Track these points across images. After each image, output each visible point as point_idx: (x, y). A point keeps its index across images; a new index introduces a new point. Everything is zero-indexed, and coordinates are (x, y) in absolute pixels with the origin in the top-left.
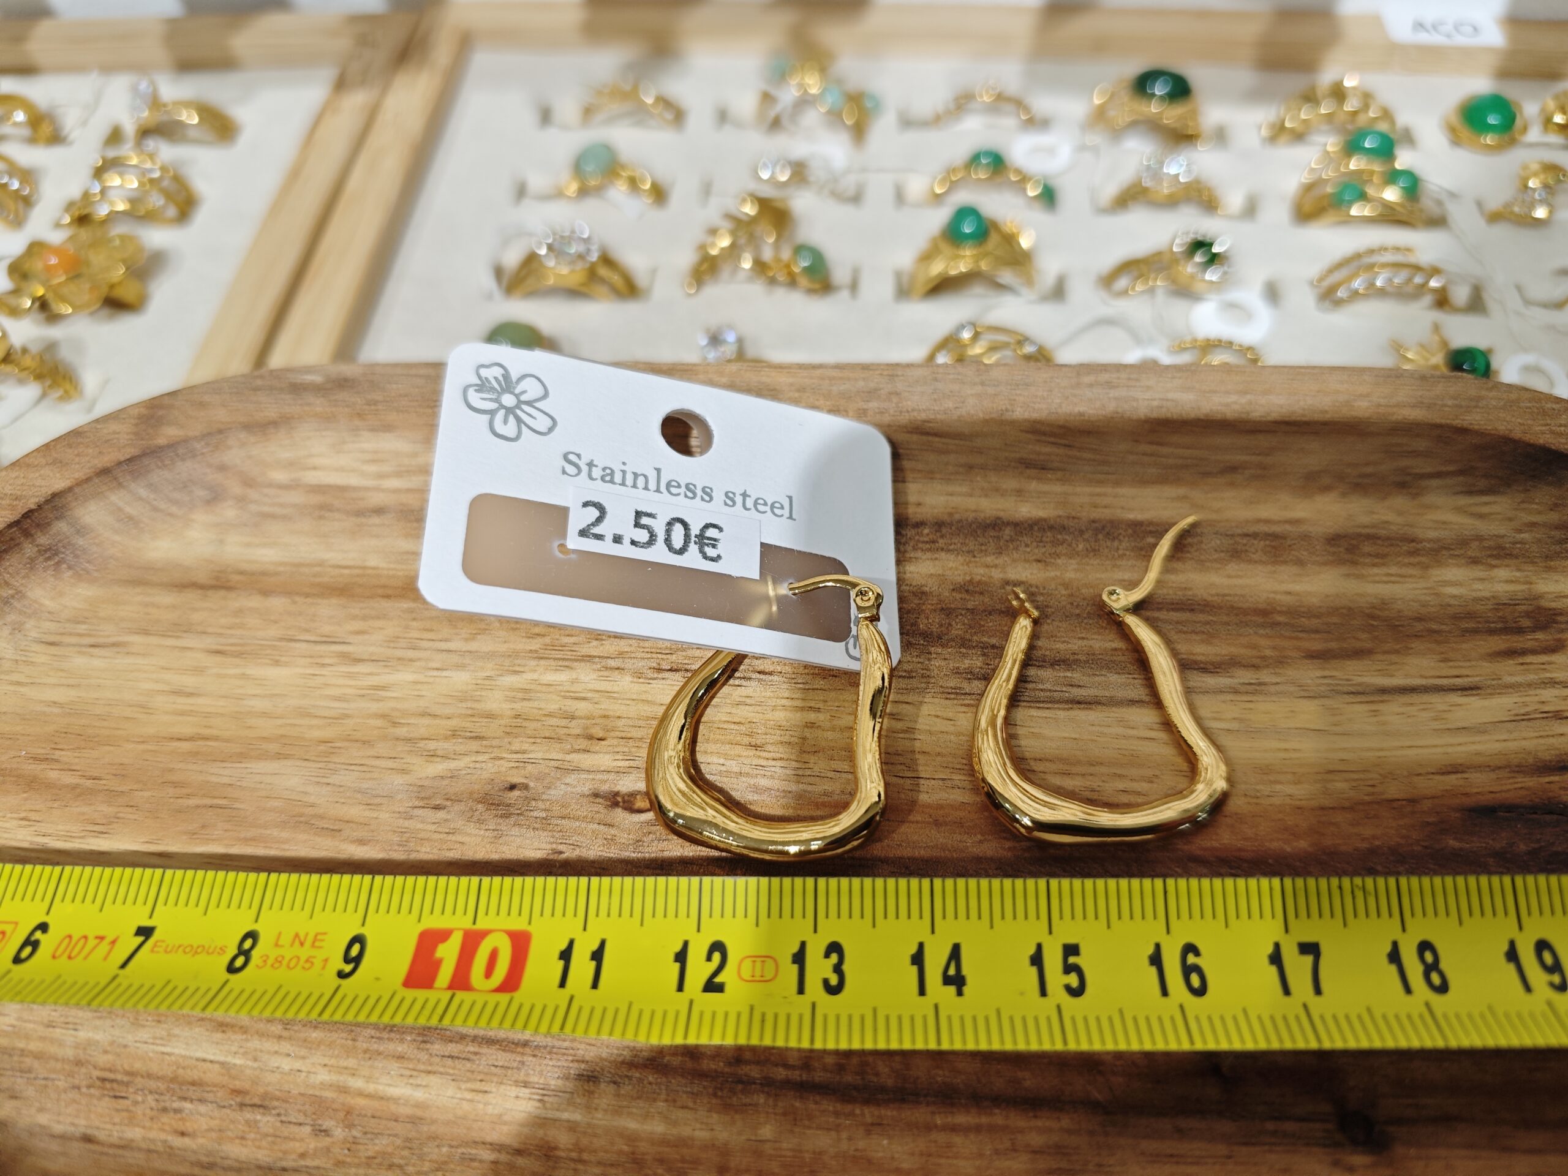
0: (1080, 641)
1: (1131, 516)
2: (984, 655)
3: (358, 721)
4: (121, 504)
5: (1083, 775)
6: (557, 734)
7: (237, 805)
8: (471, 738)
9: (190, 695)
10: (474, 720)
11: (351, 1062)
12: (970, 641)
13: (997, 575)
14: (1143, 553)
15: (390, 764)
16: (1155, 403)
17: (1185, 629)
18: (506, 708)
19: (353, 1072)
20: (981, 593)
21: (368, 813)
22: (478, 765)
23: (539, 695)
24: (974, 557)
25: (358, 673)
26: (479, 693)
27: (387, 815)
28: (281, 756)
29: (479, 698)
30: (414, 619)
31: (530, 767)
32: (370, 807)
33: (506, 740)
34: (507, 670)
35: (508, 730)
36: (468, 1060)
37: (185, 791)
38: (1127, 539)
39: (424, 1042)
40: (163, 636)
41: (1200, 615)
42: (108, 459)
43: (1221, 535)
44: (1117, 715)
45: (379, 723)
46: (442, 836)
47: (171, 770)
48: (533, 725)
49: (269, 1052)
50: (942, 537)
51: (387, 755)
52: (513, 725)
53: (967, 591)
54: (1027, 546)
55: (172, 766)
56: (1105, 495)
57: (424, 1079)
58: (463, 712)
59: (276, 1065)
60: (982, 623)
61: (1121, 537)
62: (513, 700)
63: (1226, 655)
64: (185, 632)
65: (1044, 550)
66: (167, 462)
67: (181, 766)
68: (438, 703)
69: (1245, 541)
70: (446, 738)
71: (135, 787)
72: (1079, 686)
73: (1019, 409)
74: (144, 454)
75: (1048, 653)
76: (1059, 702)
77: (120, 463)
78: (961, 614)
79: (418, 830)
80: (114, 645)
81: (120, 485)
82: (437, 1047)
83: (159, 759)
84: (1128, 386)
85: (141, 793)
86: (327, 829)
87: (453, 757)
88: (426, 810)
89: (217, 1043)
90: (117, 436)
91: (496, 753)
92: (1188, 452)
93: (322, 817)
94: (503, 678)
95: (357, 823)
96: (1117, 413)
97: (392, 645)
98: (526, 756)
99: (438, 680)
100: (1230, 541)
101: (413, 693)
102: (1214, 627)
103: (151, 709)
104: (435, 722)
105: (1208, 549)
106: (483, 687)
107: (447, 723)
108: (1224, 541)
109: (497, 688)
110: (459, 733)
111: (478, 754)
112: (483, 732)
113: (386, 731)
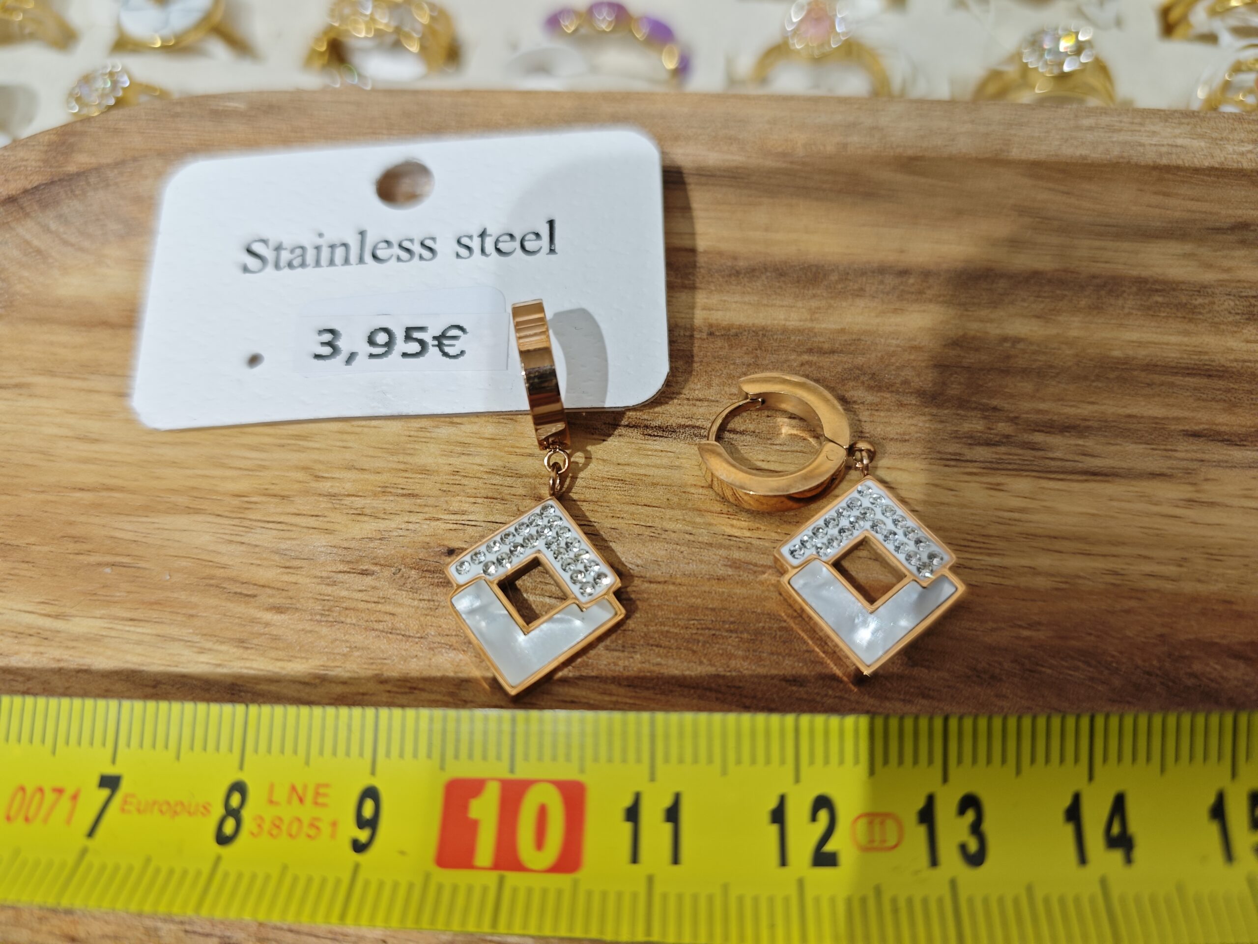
0: (1091, 408)
1: (1135, 273)
2: (985, 418)
3: (277, 473)
4: (28, 237)
5: (1104, 556)
6: (501, 493)
7: (142, 564)
8: (403, 495)
9: (96, 441)
10: (406, 475)
12: (968, 402)
13: (994, 330)
14: (1151, 313)
15: (312, 522)
16: (1164, 149)
17: (1204, 396)
18: (442, 463)
20: (977, 350)
21: (286, 578)
22: (411, 526)
23: (479, 449)
24: (967, 310)
26: (412, 446)
27: (308, 580)
28: (191, 511)
29: (412, 452)
31: (470, 529)
32: (288, 570)
33: (442, 499)
35: (445, 488)
37: (86, 547)
38: (1131, 297)
40: (69, 378)
41: (1220, 382)
42: (14, 187)
43: (1234, 296)
44: (1136, 489)
45: (300, 476)
46: (369, 606)
47: (71, 523)
48: (474, 483)
50: (929, 288)
51: (309, 513)
52: (451, 482)
53: (961, 347)
54: (1024, 300)
55: (73, 519)
56: (1105, 249)
58: (395, 466)
60: (980, 382)
61: (1125, 295)
62: (452, 454)
63: (1251, 427)
64: (93, 373)
65: (1042, 306)
66: (77, 192)
67: (83, 519)
68: (367, 456)
70: (375, 495)
71: (32, 540)
72: (1093, 456)
73: (1015, 150)
74: (52, 183)
75: (1055, 418)
76: (1072, 472)
77: (26, 192)
78: (956, 373)
79: (343, 598)
80: (17, 386)
81: (27, 215)
83: (59, 511)
84: (1132, 131)
85: (38, 548)
86: (241, 594)
87: (383, 516)
88: (352, 575)
90: (24, 163)
91: (432, 512)
93: (234, 580)
95: (274, 588)
96: (1122, 157)
98: (465, 517)
99: (366, 430)
100: (1245, 303)
101: (339, 444)
102: (1235, 395)
103: (53, 455)
104: (362, 476)
105: (1222, 311)
106: (416, 439)
107: (377, 478)
108: (1238, 302)
109: (432, 440)
110: (389, 490)
111: (411, 514)
112: (417, 489)
113: (307, 485)
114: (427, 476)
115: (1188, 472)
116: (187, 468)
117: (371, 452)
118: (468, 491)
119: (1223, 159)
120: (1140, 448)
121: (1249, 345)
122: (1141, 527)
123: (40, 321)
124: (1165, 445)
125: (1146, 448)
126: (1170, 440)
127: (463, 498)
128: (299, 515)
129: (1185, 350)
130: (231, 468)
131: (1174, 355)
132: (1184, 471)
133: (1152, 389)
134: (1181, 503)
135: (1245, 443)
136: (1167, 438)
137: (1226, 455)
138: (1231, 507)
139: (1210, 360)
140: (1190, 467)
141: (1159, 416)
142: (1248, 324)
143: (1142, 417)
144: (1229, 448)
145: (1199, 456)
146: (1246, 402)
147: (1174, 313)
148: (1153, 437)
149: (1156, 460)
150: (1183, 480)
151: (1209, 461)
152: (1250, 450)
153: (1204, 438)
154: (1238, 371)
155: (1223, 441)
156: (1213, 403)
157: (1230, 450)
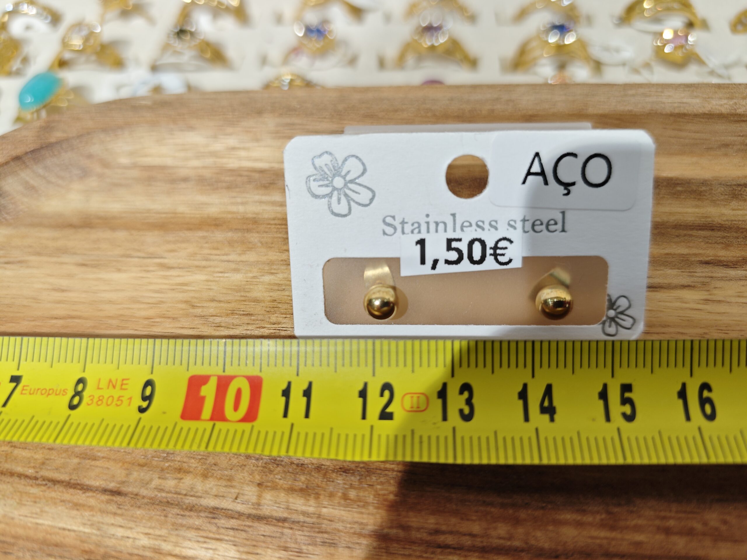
3: (170, 305)
4: (27, 179)
5: (658, 333)
8: (244, 315)
9: (64, 291)
10: (245, 303)
11: (163, 532)
14: (676, 196)
16: (676, 105)
17: (710, 241)
18: (266, 296)
19: (165, 538)
25: (171, 276)
26: (249, 287)
29: (248, 290)
30: (207, 243)
33: (267, 316)
34: (267, 273)
35: (268, 309)
36: (245, 531)
38: (664, 188)
39: (214, 518)
40: (50, 256)
41: (719, 233)
42: (19, 151)
43: (724, 185)
44: (674, 295)
45: (183, 306)
49: (108, 524)
51: (189, 326)
52: (271, 306)
57: (214, 544)
58: (238, 298)
59: (112, 533)
61: (660, 187)
62: (272, 290)
63: (738, 257)
64: (63, 253)
66: (56, 153)
68: (223, 293)
69: (739, 189)
70: (227, 315)
74: (42, 148)
77: (26, 153)
80: (20, 262)
81: (27, 167)
82: (223, 522)
84: (657, 96)
87: (232, 327)
89: (73, 518)
90: (26, 138)
92: (697, 136)
94: (263, 277)
96: (652, 110)
97: (192, 258)
98: (280, 326)
99: (222, 279)
100: (730, 189)
101: (205, 287)
102: (728, 240)
103: (40, 300)
104: (220, 305)
105: (717, 193)
106: (251, 283)
107: (228, 306)
108: (726, 188)
109: (260, 283)
110: (235, 312)
111: (249, 325)
112: (251, 311)
113: (188, 311)
114: (257, 303)
115: (704, 284)
116: (118, 304)
117: (225, 291)
118: (282, 311)
119: (710, 109)
120: (675, 272)
121: (734, 212)
122: (679, 316)
123: (33, 225)
124: (689, 269)
125: (678, 272)
126: (692, 266)
127: (279, 315)
128: (183, 328)
129: (697, 216)
130: (143, 303)
131: (690, 219)
132: (701, 283)
133: (679, 238)
134: (702, 302)
135: (736, 266)
136: (690, 265)
137: (725, 273)
138: (731, 303)
139: (713, 221)
140: (705, 281)
141: (685, 253)
142: (733, 200)
143: (675, 254)
144: (727, 269)
145: (710, 275)
146: (735, 243)
147: (689, 196)
148: (681, 265)
149: (685, 278)
150: (701, 289)
151: (716, 277)
152: (739, 270)
153: (713, 264)
154: (729, 226)
155: (723, 265)
156: (716, 245)
157: (727, 271)
